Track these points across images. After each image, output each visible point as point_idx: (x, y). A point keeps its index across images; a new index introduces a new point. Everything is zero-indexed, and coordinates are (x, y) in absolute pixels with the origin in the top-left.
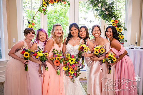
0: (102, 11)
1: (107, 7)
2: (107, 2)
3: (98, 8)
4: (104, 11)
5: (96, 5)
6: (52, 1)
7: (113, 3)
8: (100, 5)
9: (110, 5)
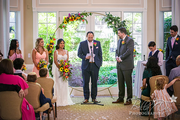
0: (116, 28)
1: (119, 25)
2: (120, 21)
3: (112, 25)
4: (117, 28)
5: (110, 23)
6: (72, 19)
7: (125, 21)
8: (113, 23)
9: (122, 23)
